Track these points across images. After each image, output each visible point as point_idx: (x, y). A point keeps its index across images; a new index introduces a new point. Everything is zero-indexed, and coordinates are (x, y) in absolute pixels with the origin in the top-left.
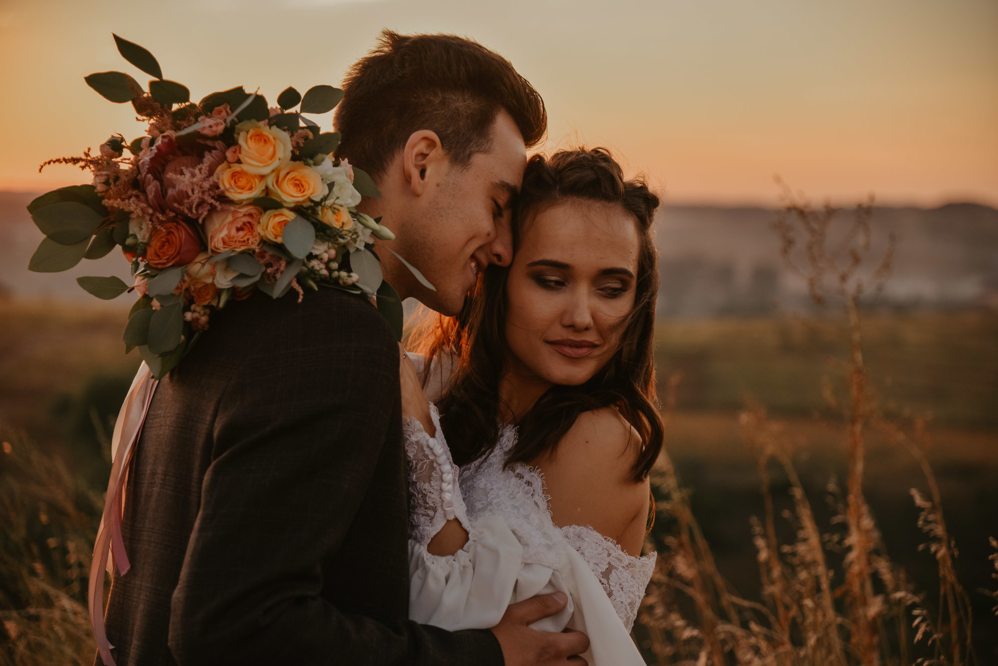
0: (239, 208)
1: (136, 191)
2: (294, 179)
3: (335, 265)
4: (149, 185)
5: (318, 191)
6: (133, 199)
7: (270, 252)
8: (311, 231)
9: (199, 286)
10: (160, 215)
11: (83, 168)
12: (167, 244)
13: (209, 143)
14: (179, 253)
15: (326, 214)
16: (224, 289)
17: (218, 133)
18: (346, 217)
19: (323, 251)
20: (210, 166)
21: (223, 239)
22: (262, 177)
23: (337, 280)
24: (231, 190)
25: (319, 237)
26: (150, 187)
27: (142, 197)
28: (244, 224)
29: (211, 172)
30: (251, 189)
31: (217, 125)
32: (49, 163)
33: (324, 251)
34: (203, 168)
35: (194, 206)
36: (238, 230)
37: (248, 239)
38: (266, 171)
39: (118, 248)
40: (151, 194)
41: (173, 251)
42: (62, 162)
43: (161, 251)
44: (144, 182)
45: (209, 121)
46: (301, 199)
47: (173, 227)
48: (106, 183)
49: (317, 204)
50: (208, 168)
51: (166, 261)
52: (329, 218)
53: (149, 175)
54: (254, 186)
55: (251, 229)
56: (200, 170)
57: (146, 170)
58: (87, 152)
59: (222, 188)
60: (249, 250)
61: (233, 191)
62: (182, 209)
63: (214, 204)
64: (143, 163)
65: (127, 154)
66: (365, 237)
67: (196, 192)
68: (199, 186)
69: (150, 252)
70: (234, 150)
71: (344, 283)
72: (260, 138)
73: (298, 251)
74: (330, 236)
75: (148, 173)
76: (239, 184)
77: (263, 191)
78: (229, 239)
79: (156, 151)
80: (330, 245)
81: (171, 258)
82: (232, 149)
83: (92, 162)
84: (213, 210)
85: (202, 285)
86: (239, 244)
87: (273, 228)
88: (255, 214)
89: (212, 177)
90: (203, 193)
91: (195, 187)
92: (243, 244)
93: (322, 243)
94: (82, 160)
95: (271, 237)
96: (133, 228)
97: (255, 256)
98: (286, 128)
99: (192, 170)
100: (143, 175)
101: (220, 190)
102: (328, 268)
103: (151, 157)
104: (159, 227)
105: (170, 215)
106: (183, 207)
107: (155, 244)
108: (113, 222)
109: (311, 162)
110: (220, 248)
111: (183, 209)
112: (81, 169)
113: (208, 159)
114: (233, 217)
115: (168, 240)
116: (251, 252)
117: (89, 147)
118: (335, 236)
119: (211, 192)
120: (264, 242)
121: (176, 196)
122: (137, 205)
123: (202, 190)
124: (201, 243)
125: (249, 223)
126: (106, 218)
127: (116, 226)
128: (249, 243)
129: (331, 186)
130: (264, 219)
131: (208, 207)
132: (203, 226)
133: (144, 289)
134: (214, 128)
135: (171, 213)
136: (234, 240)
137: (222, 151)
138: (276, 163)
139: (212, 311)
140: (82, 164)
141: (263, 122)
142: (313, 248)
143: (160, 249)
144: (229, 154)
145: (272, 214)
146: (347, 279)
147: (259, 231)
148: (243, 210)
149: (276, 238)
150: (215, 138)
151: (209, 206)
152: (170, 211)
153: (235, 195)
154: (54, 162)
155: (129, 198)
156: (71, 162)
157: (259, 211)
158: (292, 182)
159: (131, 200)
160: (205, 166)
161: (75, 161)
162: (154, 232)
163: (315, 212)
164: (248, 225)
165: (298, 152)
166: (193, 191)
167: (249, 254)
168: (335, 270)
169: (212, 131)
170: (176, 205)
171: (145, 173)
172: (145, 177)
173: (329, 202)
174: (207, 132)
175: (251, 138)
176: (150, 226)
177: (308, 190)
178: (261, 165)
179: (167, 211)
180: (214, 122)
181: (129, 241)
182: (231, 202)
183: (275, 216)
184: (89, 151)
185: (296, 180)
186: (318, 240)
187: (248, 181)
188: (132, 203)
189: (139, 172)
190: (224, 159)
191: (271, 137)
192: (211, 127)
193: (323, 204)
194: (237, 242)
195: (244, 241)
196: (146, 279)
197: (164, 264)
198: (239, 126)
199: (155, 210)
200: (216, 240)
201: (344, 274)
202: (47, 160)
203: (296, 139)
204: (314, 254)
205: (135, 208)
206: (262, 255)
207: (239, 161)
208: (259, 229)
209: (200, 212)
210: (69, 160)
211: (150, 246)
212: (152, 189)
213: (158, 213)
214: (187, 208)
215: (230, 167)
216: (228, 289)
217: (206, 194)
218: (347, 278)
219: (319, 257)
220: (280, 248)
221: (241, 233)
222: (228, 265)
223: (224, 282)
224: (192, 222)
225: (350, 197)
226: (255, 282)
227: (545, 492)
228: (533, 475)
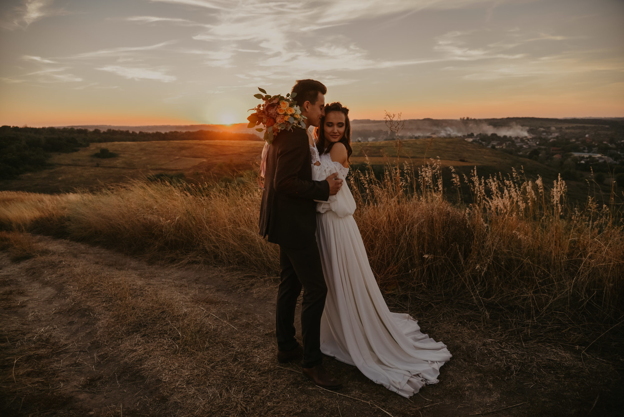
1: (264, 113)
2: (290, 110)
3: (297, 124)
5: (294, 112)
7: (287, 123)
8: (293, 119)
13: (275, 105)
14: (272, 124)
17: (277, 103)
18: (299, 116)
21: (279, 121)
22: (284, 110)
25: (295, 120)
28: (282, 118)
29: (276, 110)
30: (283, 112)
33: (296, 122)
35: (274, 116)
38: (285, 109)
39: (261, 123)
42: (251, 110)
43: (269, 123)
45: (275, 101)
46: (291, 113)
47: (270, 119)
48: (259, 112)
52: (296, 116)
53: (266, 111)
59: (278, 112)
60: (283, 123)
64: (264, 109)
65: (262, 107)
66: (302, 119)
69: (267, 123)
72: (284, 103)
73: (291, 122)
76: (281, 111)
77: (285, 112)
79: (267, 106)
83: (256, 109)
84: (277, 116)
85: (276, 129)
86: (281, 122)
87: (287, 119)
88: (284, 116)
90: (275, 113)
91: (273, 113)
96: (264, 120)
98: (288, 101)
99: (273, 109)
103: (266, 108)
106: (272, 116)
109: (293, 107)
110: (278, 123)
112: (255, 111)
113: (275, 107)
114: (280, 117)
115: (270, 121)
117: (255, 107)
118: (297, 119)
120: (286, 121)
121: (270, 114)
124: (275, 122)
126: (259, 118)
127: (261, 119)
129: (296, 111)
132: (275, 119)
137: (277, 106)
138: (287, 108)
139: (278, 133)
141: (284, 100)
142: (294, 122)
144: (279, 106)
148: (282, 116)
155: (263, 115)
160: (275, 109)
161: (253, 109)
162: (267, 120)
163: (294, 115)
165: (290, 105)
170: (270, 116)
173: (296, 114)
175: (282, 104)
181: (263, 122)
182: (280, 114)
183: (287, 117)
191: (286, 103)
196: (266, 128)
197: (269, 125)
198: (280, 102)
199: (267, 117)
200: (277, 121)
203: (290, 103)
205: (264, 117)
206: (285, 123)
207: (280, 108)
208: (285, 119)
212: (266, 113)
220: (288, 122)
221: (282, 120)
222: (280, 125)
223: (279, 128)
224: (273, 118)
225: (299, 112)
226: (285, 128)
227: (330, 156)
228: (329, 154)
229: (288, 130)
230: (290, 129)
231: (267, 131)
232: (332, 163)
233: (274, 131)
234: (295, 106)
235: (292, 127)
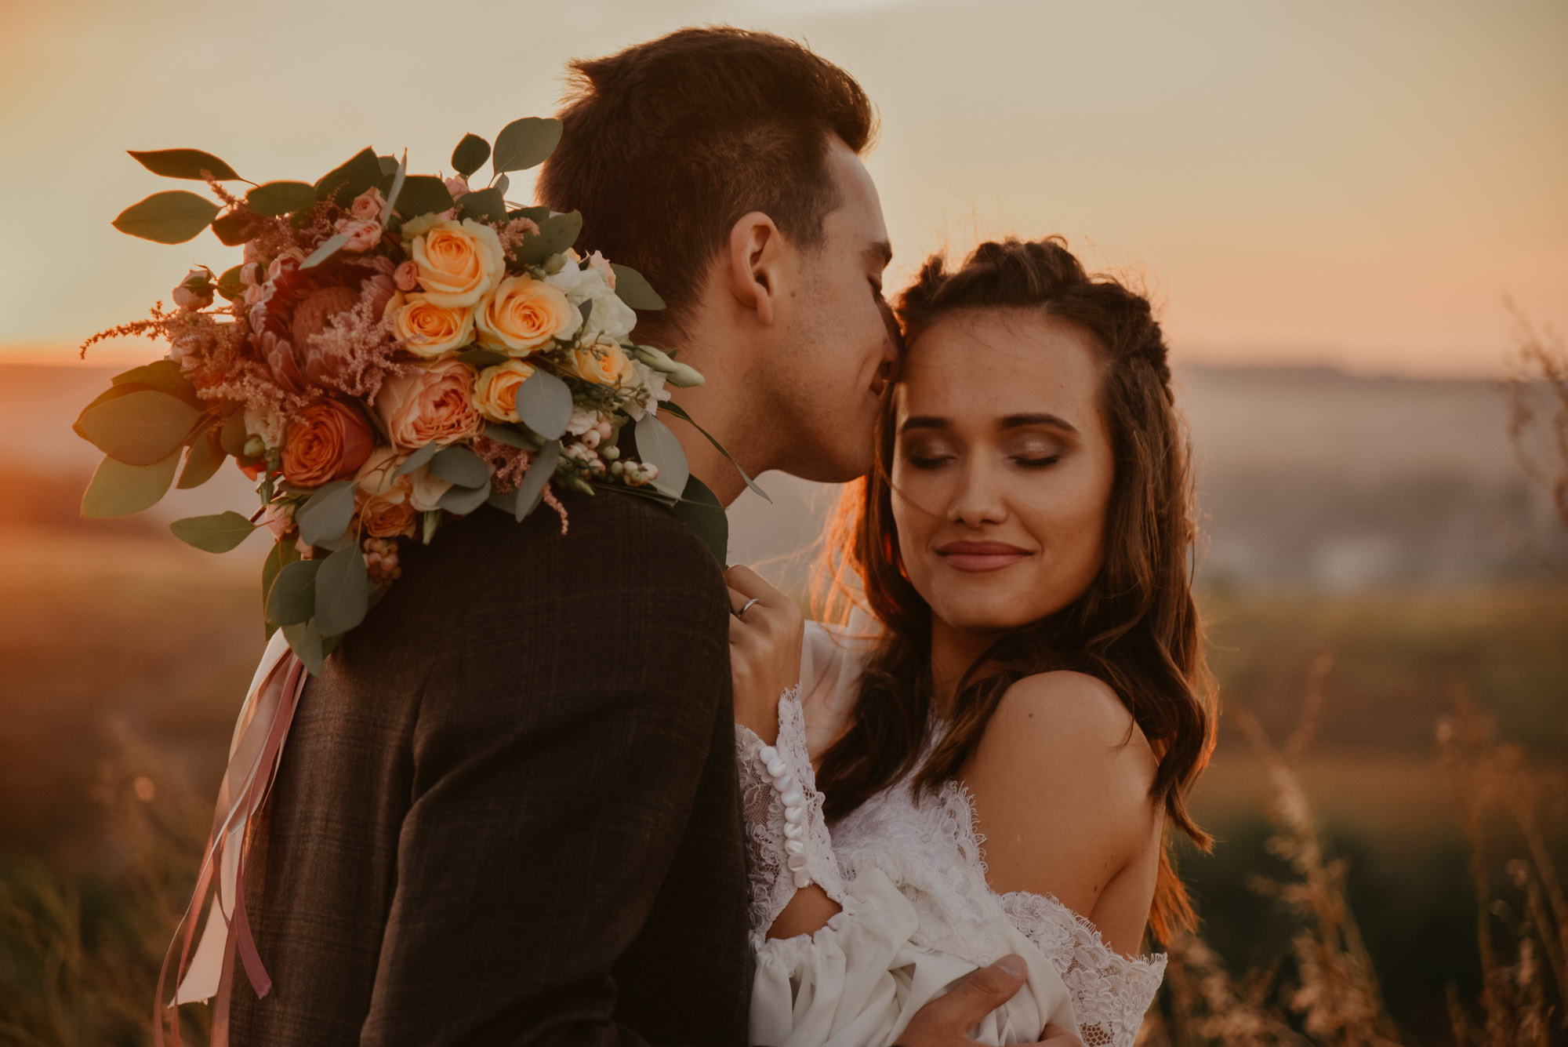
0: (432, 368)
1: (250, 362)
2: (522, 307)
3: (614, 452)
4: (271, 350)
5: (562, 322)
6: (248, 377)
7: (498, 439)
8: (565, 391)
9: (382, 509)
10: (298, 398)
11: (153, 336)
12: (316, 443)
13: (364, 262)
14: (340, 456)
15: (585, 361)
16: (428, 512)
17: (372, 244)
18: (619, 360)
19: (590, 427)
20: (374, 304)
21: (414, 425)
22: (464, 310)
23: (619, 480)
24: (416, 341)
25: (581, 404)
26: (274, 352)
27: (262, 371)
28: (446, 394)
29: (377, 317)
30: (449, 332)
31: (369, 230)
32: (95, 339)
33: (593, 426)
34: (364, 310)
35: (358, 377)
36: (438, 405)
37: (459, 422)
38: (470, 299)
39: (230, 461)
40: (277, 365)
41: (330, 453)
42: (116, 334)
43: (308, 457)
44: (260, 345)
45: (354, 227)
46: (539, 341)
47: (323, 413)
48: (196, 354)
49: (568, 345)
50: (371, 308)
51: (320, 473)
52: (590, 368)
53: (269, 334)
54: (453, 327)
55: (459, 402)
56: (359, 314)
57: (263, 326)
58: (156, 309)
59: (399, 339)
60: (463, 439)
61: (421, 342)
62: (335, 385)
63: (391, 368)
64: (255, 312)
65: (219, 301)
66: (659, 392)
67: (358, 354)
68: (362, 343)
69: (289, 461)
70: (407, 270)
71: (632, 481)
72: (454, 245)
73: (547, 429)
74: (598, 401)
75: (265, 330)
76: (429, 327)
77: (471, 333)
78: (425, 424)
79: (274, 289)
80: (601, 414)
81: (328, 466)
82: (403, 267)
83: (164, 324)
84: (389, 375)
85: (388, 507)
86: (445, 432)
87: (500, 398)
88: (462, 375)
89: (380, 324)
90: (370, 351)
91: (356, 345)
92: (452, 430)
93: (586, 414)
94: (149, 324)
95: (499, 415)
96: (252, 425)
97: (474, 449)
98: (486, 217)
99: (344, 314)
100: (259, 334)
101: (397, 342)
102: (602, 457)
103: (266, 300)
104: (297, 418)
105: (315, 394)
106: (338, 380)
107: (296, 447)
108: (216, 418)
109: (543, 272)
110: (414, 442)
111: (338, 384)
112: (150, 338)
113: (371, 290)
114: (425, 385)
115: (316, 437)
116: (467, 442)
117: (158, 300)
118: (607, 399)
119: (381, 348)
120: (487, 422)
121: (323, 360)
122: (257, 387)
123: (367, 347)
124: (376, 434)
125: (454, 391)
126: (204, 413)
127: (222, 424)
128: (461, 428)
129: (586, 308)
130: (480, 386)
131: (381, 374)
132: (376, 408)
133: (283, 526)
134: (365, 237)
135: (316, 390)
136: (434, 424)
137: (387, 274)
138: (485, 284)
140: (151, 330)
141: (447, 212)
142: (571, 423)
143: (306, 454)
144: (400, 277)
145: (494, 374)
146: (637, 475)
147: (475, 408)
148: (442, 370)
149: (507, 414)
150: (370, 253)
151: (381, 371)
152: (313, 387)
153: (424, 348)
154: (104, 337)
155: (242, 374)
156: (131, 331)
157: (468, 371)
158: (518, 313)
159: (246, 380)
160: (366, 307)
161: (139, 327)
162: (290, 428)
163: (565, 361)
164: (453, 395)
165: (515, 256)
166: (352, 352)
167: (464, 446)
168: (614, 460)
169: (362, 243)
170: (324, 378)
171: (261, 330)
172: (262, 337)
173: (587, 340)
174: (354, 245)
175: (433, 247)
176: (283, 420)
177: (548, 321)
178: (460, 290)
179: (309, 388)
180: (363, 226)
181: (250, 448)
182: (420, 360)
183: (499, 376)
184: (159, 307)
185: (525, 307)
186: (578, 409)
187: (442, 321)
188: (248, 384)
189: (251, 330)
190: (392, 287)
191: (467, 240)
192: (358, 235)
193: (577, 344)
194: (441, 428)
195: (453, 426)
196: (283, 509)
197: (318, 478)
198: (406, 227)
199: (287, 391)
200: (402, 427)
201: (631, 466)
202: (91, 337)
203: (508, 236)
204: (574, 434)
205: (253, 393)
206: (485, 445)
207: (419, 289)
208: (476, 403)
209: (368, 385)
210: (128, 329)
211: (288, 452)
212: (277, 355)
213: (293, 395)
214: (345, 382)
215: (406, 303)
216: (436, 512)
217: (376, 353)
218: (638, 473)
219: (585, 439)
220: (519, 430)
221: (444, 412)
222: (432, 470)
223: (427, 499)
224: (357, 403)
225: (618, 319)
226: (483, 496)
227: (977, 829)
228: (957, 799)
229: (523, 507)
230: (542, 507)
231: (289, 537)
232: (992, 904)
233: (362, 531)
234: (572, 258)
235: (559, 484)
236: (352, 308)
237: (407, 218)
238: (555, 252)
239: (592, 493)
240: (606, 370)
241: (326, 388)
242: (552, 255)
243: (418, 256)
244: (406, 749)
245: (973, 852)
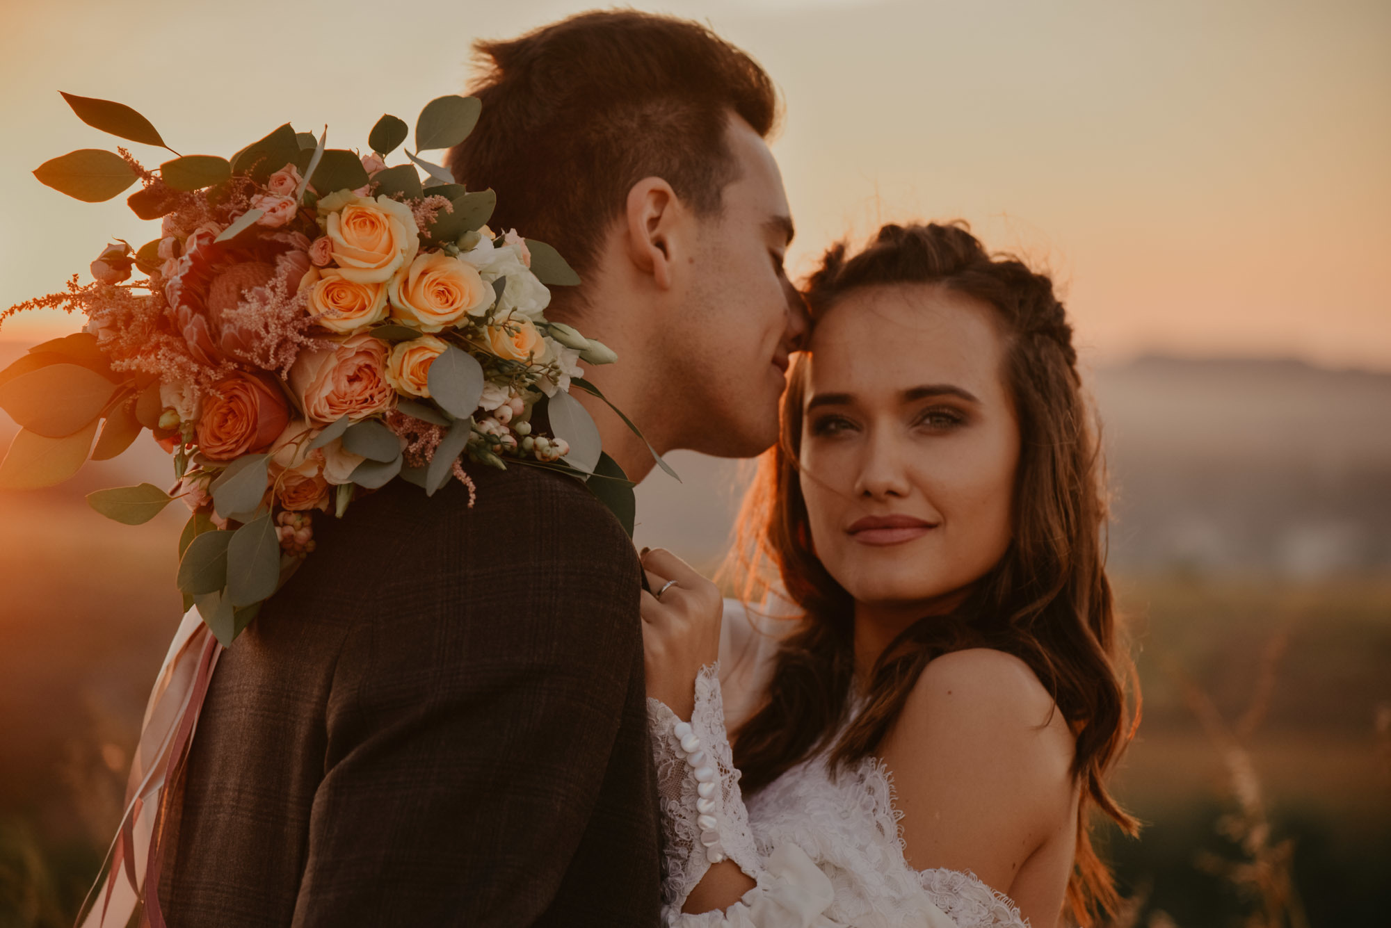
0: (345, 343)
1: (166, 336)
2: (435, 284)
3: (525, 427)
4: (186, 323)
5: (476, 299)
6: (164, 349)
7: (411, 414)
8: (476, 369)
9: (295, 483)
10: (212, 372)
11: (69, 309)
12: (230, 416)
13: (279, 237)
14: (254, 429)
15: (498, 337)
16: (341, 485)
17: (287, 219)
18: (532, 336)
19: (503, 403)
20: (288, 279)
21: (327, 398)
22: (378, 286)
23: (531, 455)
24: (330, 316)
25: (493, 380)
26: (189, 326)
27: (177, 344)
28: (360, 369)
29: (292, 291)
30: (363, 308)
31: (284, 205)
32: (12, 312)
33: (505, 402)
34: (278, 285)
35: (272, 352)
36: (351, 380)
37: (372, 396)
38: (384, 274)
39: (146, 434)
40: (192, 339)
41: (245, 426)
42: (33, 307)
43: (223, 430)
44: (176, 319)
45: (270, 202)
46: (452, 317)
47: (237, 387)
48: (113, 327)
49: (480, 321)
50: (285, 283)
51: (234, 446)
52: (502, 345)
53: (185, 307)
54: (367, 303)
55: (372, 378)
56: (273, 288)
57: (179, 300)
58: (72, 281)
59: (314, 314)
60: (376, 413)
61: (335, 317)
62: (249, 359)
63: (305, 343)
64: (171, 286)
65: (137, 274)
66: (571, 368)
67: (272, 328)
68: (275, 317)
69: (204, 434)
70: (322, 245)
71: (544, 457)
72: (366, 220)
73: (460, 409)
74: (510, 377)
75: (181, 304)
76: (343, 303)
77: (384, 309)
78: (338, 398)
79: (190, 263)
80: (513, 391)
81: (243, 439)
82: (318, 243)
83: (80, 296)
84: (303, 350)
85: (302, 481)
86: (358, 406)
87: (412, 374)
88: (375, 350)
89: (294, 299)
90: (284, 326)
91: (270, 320)
92: (365, 405)
93: (498, 390)
94: (64, 296)
95: (411, 390)
96: (168, 397)
97: (387, 423)
98: (401, 194)
99: (258, 288)
100: (175, 308)
101: (311, 317)
102: (514, 433)
103: (182, 274)
104: (212, 392)
105: (229, 368)
106: (252, 354)
107: (211, 420)
108: (133, 391)
109: (456, 249)
110: (327, 416)
111: (252, 358)
112: (66, 311)
113: (285, 265)
114: (338, 359)
115: (231, 411)
116: (380, 416)
117: (75, 273)
118: (519, 375)
119: (296, 323)
120: (399, 397)
121: (237, 335)
122: (171, 360)
123: (281, 322)
124: (290, 407)
125: (368, 366)
126: (120, 385)
127: (138, 396)
128: (375, 402)
129: (499, 285)
130: (393, 361)
131: (296, 349)
132: (290, 381)
133: (198, 498)
134: (280, 213)
135: (230, 364)
136: (348, 399)
137: (301, 250)
138: (398, 261)
140: (68, 303)
141: (362, 189)
142: (482, 398)
143: (220, 427)
144: (315, 252)
145: (407, 349)
146: (548, 451)
147: (388, 383)
148: (355, 345)
149: (419, 389)
150: (285, 228)
151: (296, 346)
152: (228, 361)
153: (337, 323)
154: (20, 309)
155: (157, 347)
156: (48, 304)
157: (382, 346)
158: (432, 289)
159: (160, 353)
160: (280, 282)
161: (54, 300)
162: (205, 401)
163: (477, 337)
164: (366, 370)
165: (429, 233)
166: (266, 326)
167: (377, 420)
168: (526, 436)
169: (277, 218)
170: (238, 352)
171: (177, 304)
172: (177, 311)
173: (500, 317)
174: (269, 220)
175: (347, 223)
176: (198, 393)
177: (460, 301)
178: (373, 266)
179: (224, 362)
180: (279, 201)
181: (165, 421)
182: (335, 335)
183: (412, 352)
184: (75, 280)
185: (438, 284)
186: (490, 385)
187: (356, 296)
188: (163, 358)
189: (167, 304)
190: (307, 263)
191: (381, 217)
192: (273, 210)
193: (490, 321)
194: (354, 402)
195: (366, 400)
196: (198, 482)
197: (232, 451)
198: (321, 203)
199: (201, 364)
200: (316, 402)
201: (542, 441)
202: (7, 309)
203: (423, 213)
204: (486, 410)
205: (168, 367)
206: (398, 419)
207: (333, 264)
208: (388, 378)
209: (282, 360)
210: (44, 301)
211: (203, 425)
212: (191, 328)
213: (207, 369)
214: (259, 355)
215: (321, 278)
216: (349, 485)
217: (289, 327)
218: (549, 448)
219: (498, 415)
220: (428, 404)
221: (357, 386)
222: (345, 444)
223: (339, 473)
224: (271, 377)
225: (533, 296)
226: (395, 470)
227: (895, 804)
228: (876, 775)
229: (434, 482)
230: (452, 481)
231: (205, 509)
233: (276, 505)
234: (486, 235)
235: (469, 459)
236: (267, 283)
237: (323, 194)
238: (469, 230)
239: (504, 467)
240: (518, 347)
241: (241, 363)
242: (466, 232)
243: (332, 232)
244: (318, 722)
245: (891, 828)
